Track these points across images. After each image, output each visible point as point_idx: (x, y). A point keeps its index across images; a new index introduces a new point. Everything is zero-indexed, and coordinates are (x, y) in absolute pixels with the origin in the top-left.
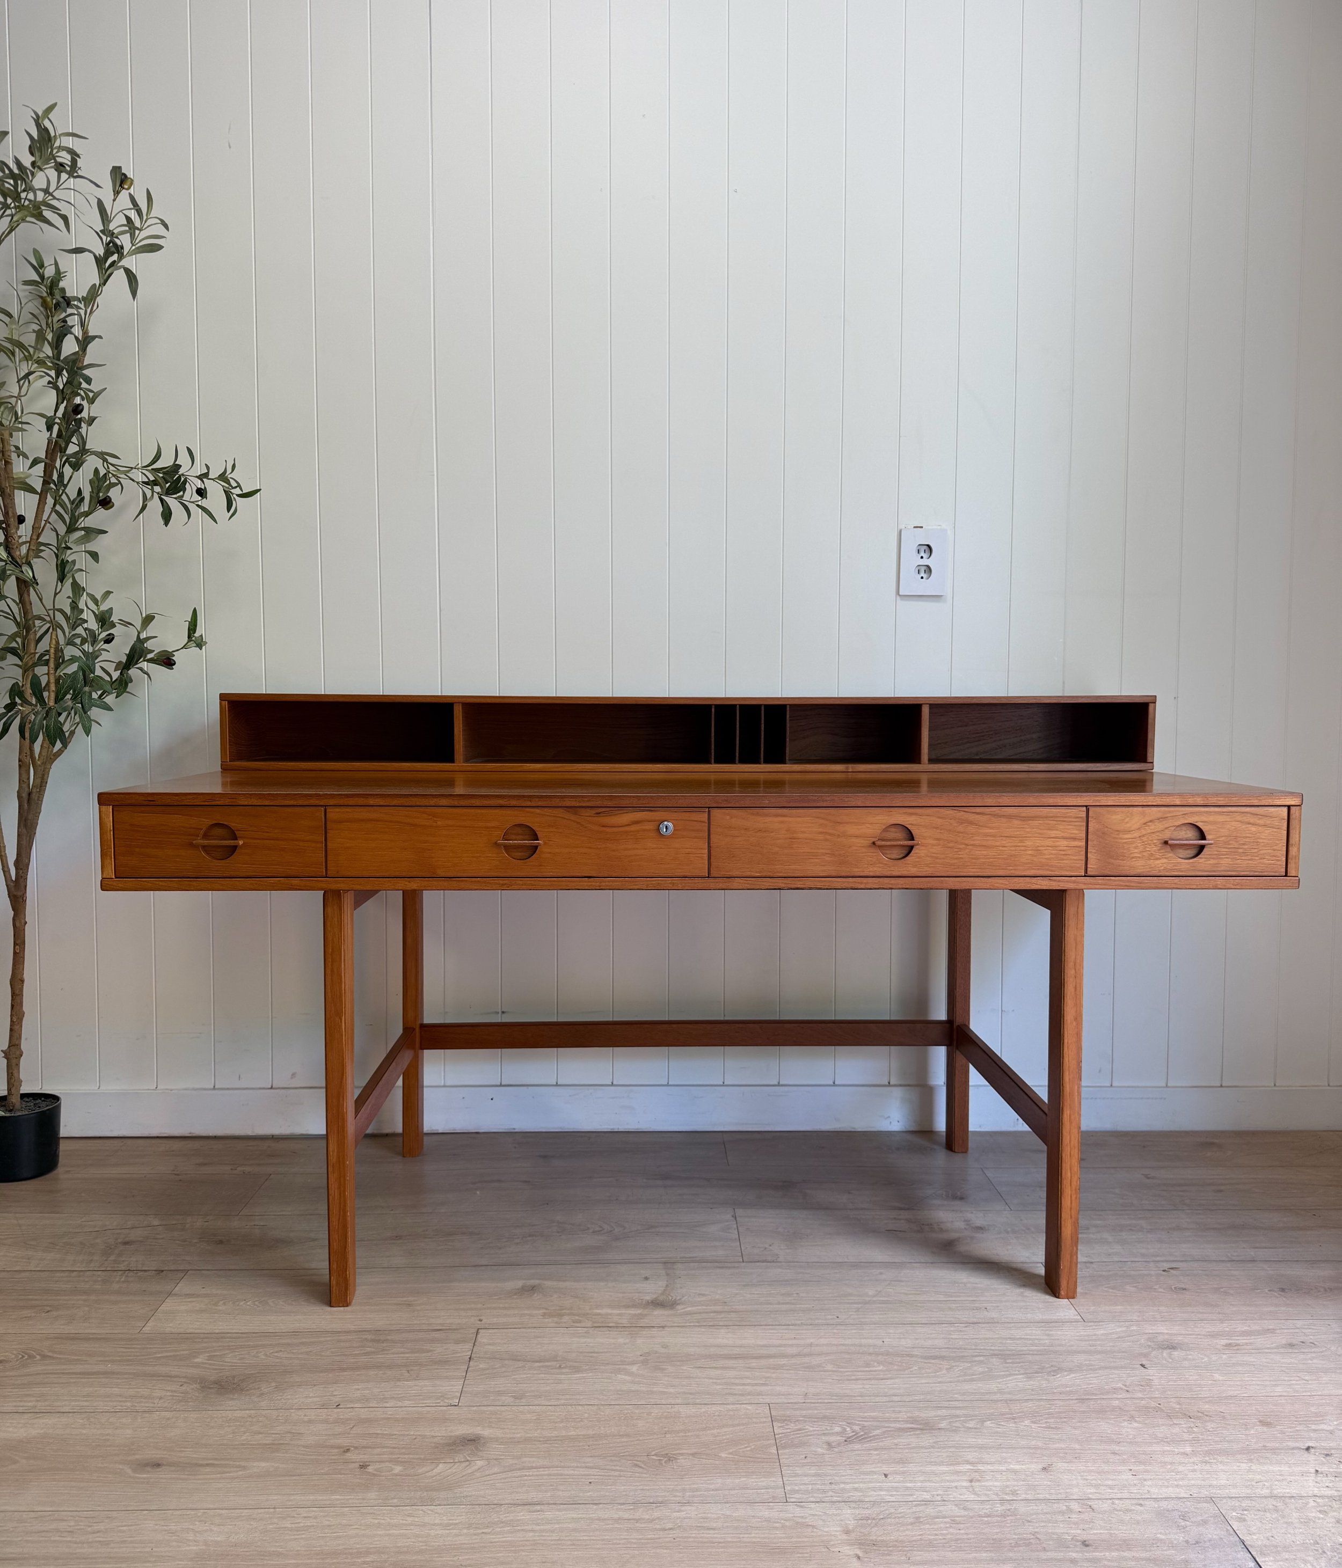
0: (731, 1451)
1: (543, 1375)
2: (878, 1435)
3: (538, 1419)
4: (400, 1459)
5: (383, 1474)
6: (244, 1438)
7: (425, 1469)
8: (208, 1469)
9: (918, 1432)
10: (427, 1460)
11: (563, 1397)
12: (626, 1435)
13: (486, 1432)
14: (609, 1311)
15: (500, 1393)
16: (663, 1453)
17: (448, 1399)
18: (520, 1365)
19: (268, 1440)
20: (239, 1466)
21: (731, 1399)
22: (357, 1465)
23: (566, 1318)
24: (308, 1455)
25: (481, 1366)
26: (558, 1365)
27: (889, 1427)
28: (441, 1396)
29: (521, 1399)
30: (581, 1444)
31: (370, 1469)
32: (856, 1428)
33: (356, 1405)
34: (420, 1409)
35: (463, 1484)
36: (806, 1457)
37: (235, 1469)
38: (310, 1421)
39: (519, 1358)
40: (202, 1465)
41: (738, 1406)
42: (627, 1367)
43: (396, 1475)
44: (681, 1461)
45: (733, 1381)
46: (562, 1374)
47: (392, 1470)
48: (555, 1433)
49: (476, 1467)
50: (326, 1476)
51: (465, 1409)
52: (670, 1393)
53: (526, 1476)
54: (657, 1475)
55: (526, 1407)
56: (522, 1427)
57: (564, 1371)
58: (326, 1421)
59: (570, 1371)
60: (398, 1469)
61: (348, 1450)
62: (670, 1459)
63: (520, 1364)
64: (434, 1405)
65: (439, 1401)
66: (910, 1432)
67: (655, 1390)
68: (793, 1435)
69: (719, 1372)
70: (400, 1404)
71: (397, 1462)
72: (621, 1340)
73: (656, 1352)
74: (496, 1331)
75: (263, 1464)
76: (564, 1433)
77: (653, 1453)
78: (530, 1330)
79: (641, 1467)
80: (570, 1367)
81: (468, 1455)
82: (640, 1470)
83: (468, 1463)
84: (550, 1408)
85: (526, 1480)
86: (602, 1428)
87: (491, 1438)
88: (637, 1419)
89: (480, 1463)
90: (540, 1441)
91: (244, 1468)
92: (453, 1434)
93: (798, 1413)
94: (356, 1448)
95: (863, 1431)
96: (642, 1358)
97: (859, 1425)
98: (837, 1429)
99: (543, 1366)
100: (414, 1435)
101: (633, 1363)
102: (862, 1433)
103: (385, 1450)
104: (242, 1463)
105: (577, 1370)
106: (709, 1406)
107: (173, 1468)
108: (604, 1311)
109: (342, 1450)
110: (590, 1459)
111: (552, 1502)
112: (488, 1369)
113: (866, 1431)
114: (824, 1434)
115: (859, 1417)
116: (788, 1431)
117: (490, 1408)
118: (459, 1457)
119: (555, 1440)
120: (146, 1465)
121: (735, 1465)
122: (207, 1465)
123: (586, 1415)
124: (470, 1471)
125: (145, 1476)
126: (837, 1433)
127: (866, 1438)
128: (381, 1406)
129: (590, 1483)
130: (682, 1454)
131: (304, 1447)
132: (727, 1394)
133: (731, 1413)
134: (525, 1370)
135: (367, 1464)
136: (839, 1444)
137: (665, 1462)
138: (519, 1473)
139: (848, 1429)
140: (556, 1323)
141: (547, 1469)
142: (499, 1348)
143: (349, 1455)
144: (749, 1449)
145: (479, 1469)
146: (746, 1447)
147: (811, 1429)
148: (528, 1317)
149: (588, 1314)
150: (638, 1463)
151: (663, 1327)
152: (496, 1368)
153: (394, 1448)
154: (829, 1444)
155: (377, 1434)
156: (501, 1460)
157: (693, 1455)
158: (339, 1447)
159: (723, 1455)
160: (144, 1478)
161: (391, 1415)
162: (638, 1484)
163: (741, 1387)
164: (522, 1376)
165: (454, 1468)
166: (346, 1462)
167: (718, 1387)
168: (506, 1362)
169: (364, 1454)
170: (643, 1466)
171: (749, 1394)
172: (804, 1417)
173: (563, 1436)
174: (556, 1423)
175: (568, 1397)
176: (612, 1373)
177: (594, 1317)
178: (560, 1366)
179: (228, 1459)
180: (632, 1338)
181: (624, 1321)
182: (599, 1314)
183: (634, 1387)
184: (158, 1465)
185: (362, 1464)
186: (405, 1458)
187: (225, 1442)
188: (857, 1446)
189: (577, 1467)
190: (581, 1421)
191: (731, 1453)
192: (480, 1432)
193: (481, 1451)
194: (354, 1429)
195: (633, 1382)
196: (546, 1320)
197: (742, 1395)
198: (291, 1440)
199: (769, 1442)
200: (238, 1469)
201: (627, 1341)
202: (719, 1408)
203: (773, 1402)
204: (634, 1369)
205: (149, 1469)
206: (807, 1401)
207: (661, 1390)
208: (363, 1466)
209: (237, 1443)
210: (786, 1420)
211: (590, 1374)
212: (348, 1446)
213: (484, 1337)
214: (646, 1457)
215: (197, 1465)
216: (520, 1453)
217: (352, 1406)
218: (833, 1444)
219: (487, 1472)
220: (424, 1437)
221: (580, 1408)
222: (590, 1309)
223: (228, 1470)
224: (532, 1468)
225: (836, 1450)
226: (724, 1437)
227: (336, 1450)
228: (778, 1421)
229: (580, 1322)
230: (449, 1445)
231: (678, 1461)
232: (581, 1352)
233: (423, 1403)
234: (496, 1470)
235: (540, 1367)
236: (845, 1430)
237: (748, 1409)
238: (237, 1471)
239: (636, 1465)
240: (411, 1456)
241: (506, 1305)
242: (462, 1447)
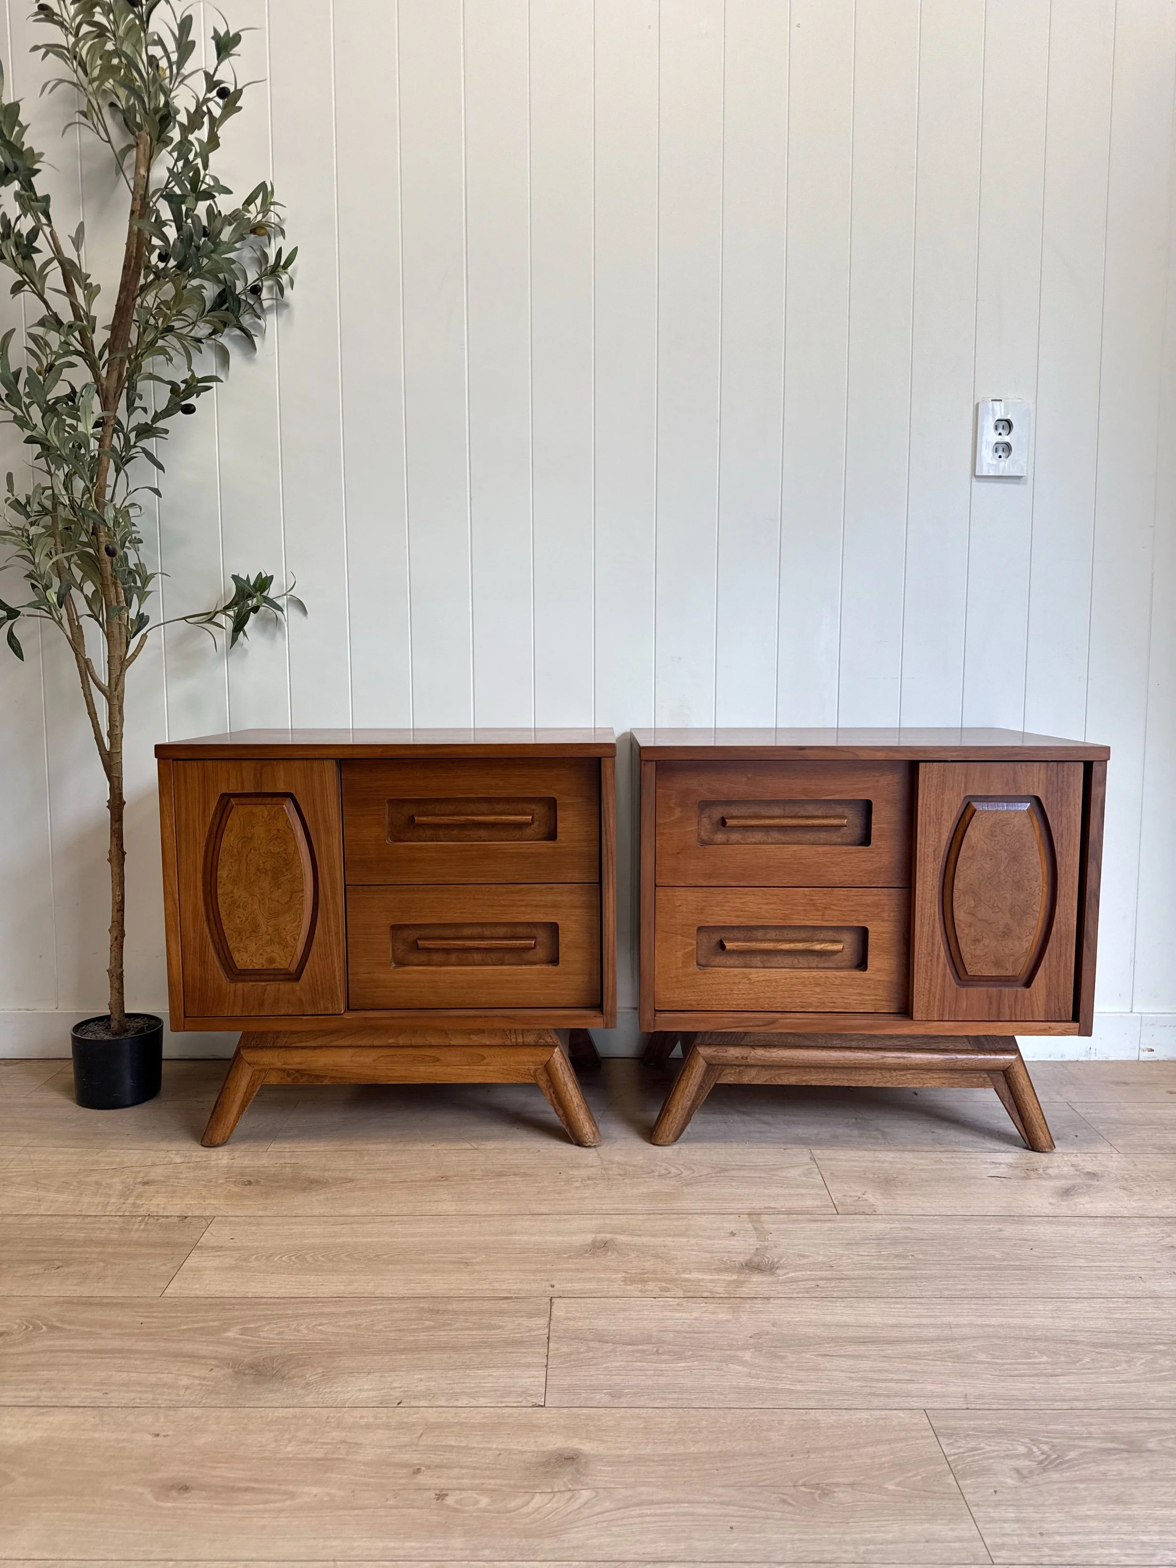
0: (897, 1480)
1: (639, 1364)
2: (1075, 1459)
3: (645, 1428)
4: (484, 1486)
5: (466, 1508)
6: (289, 1449)
7: (518, 1502)
8: (248, 1496)
9: (1125, 1455)
10: (520, 1487)
11: (670, 1396)
12: (761, 1454)
13: (587, 1447)
14: (699, 1276)
15: (594, 1389)
16: (814, 1482)
17: (531, 1395)
18: (610, 1349)
19: (319, 1454)
20: (285, 1493)
21: (876, 1402)
22: (432, 1494)
23: (651, 1286)
24: (370, 1477)
25: (564, 1349)
26: (655, 1349)
27: (1085, 1447)
28: (523, 1392)
29: (619, 1397)
30: (707, 1466)
31: (450, 1501)
32: (1045, 1448)
33: (422, 1404)
34: (499, 1411)
35: (569, 1526)
36: (995, 1492)
37: (280, 1497)
38: (368, 1426)
39: (607, 1338)
40: (239, 1490)
41: (887, 1412)
42: (738, 1353)
43: (485, 1511)
44: (841, 1495)
45: (870, 1375)
46: (662, 1362)
47: (477, 1502)
48: (671, 1450)
49: (581, 1501)
50: (394, 1511)
51: (554, 1411)
52: (799, 1392)
53: (647, 1515)
54: (813, 1516)
55: (629, 1410)
56: (628, 1440)
57: (665, 1357)
58: (387, 1427)
59: (671, 1358)
60: (484, 1501)
61: (418, 1471)
62: (826, 1492)
63: (609, 1347)
64: (516, 1405)
65: (520, 1399)
66: (1115, 1455)
67: (780, 1386)
68: (969, 1456)
69: (851, 1362)
70: (474, 1403)
71: (481, 1490)
72: (722, 1316)
73: (768, 1334)
74: (573, 1300)
75: (315, 1490)
76: (681, 1449)
77: (801, 1482)
78: (611, 1300)
79: (790, 1504)
80: (670, 1352)
81: (569, 1480)
82: (790, 1508)
83: (569, 1494)
84: (658, 1411)
85: (649, 1522)
86: (728, 1443)
87: (594, 1456)
88: (767, 1430)
89: (586, 1494)
90: (654, 1461)
91: (292, 1495)
92: (545, 1449)
93: (965, 1424)
94: (428, 1467)
95: (1055, 1452)
96: (752, 1340)
97: (1046, 1443)
98: (1022, 1449)
99: (638, 1351)
100: (496, 1449)
101: (744, 1348)
102: (1055, 1456)
103: (464, 1471)
104: (290, 1488)
105: (679, 1356)
106: (852, 1412)
107: (204, 1494)
108: (695, 1275)
109: (411, 1470)
110: (721, 1491)
111: (689, 1558)
112: (571, 1354)
113: (1059, 1452)
114: (1007, 1455)
115: (1043, 1432)
116: (961, 1450)
117: (585, 1411)
118: (559, 1484)
119: (674, 1460)
120: (172, 1487)
121: (910, 1502)
122: (247, 1489)
123: (704, 1422)
124: (576, 1505)
125: (170, 1505)
126: (1023, 1455)
127: (1061, 1463)
128: (451, 1405)
129: (732, 1528)
130: (837, 1485)
131: (365, 1464)
132: (869, 1394)
133: (881, 1422)
134: (616, 1356)
135: (444, 1492)
136: (1031, 1472)
137: (819, 1496)
138: (636, 1511)
139: (1035, 1449)
140: (641, 1291)
141: (672, 1505)
142: (580, 1324)
143: (420, 1479)
144: (919, 1477)
145: (586, 1504)
146: (914, 1476)
147: (989, 1448)
148: (606, 1283)
149: (675, 1280)
150: (785, 1497)
151: (768, 1298)
152: (582, 1353)
153: (475, 1468)
154: (1018, 1471)
155: (452, 1447)
156: (611, 1490)
157: (852, 1485)
158: (406, 1465)
159: (891, 1487)
160: (169, 1509)
161: (466, 1418)
162: (793, 1530)
163: (884, 1385)
164: (614, 1364)
165: (555, 1500)
166: (420, 1489)
167: (856, 1384)
168: (592, 1344)
169: (439, 1477)
170: (792, 1502)
171: (896, 1395)
172: (974, 1429)
173: (681, 1454)
174: (669, 1433)
175: (675, 1396)
176: (721, 1361)
177: (683, 1284)
178: (657, 1350)
179: (273, 1481)
180: (734, 1312)
181: (720, 1290)
182: (688, 1280)
183: (754, 1383)
184: (186, 1488)
185: (438, 1492)
186: (490, 1484)
187: (266, 1454)
188: (1055, 1476)
189: (710, 1502)
190: (700, 1431)
191: (898, 1485)
192: (580, 1446)
193: (584, 1475)
194: (423, 1438)
195: (749, 1375)
196: (629, 1287)
197: (888, 1396)
198: (348, 1453)
199: (939, 1468)
200: (285, 1497)
201: (729, 1317)
202: (865, 1415)
203: (929, 1406)
204: (747, 1355)
205: (174, 1493)
206: (969, 1406)
207: (787, 1387)
208: (441, 1496)
209: (280, 1456)
210: (953, 1434)
211: (696, 1363)
212: (418, 1464)
213: (560, 1309)
214: (792, 1488)
215: (232, 1489)
216: (633, 1480)
217: (414, 1404)
218: (1025, 1472)
219: (597, 1509)
220: (510, 1452)
221: (693, 1412)
222: (676, 1274)
223: (272, 1497)
224: (652, 1503)
225: (1030, 1481)
226: (883, 1460)
227: (405, 1470)
228: (944, 1435)
229: (668, 1290)
230: (542, 1464)
231: (836, 1495)
232: (679, 1332)
233: (502, 1402)
234: (607, 1505)
235: (633, 1351)
236: (1030, 1449)
237: (901, 1417)
238: (284, 1501)
239: (784, 1501)
240: (498, 1482)
241: (578, 1266)
242: (559, 1469)
